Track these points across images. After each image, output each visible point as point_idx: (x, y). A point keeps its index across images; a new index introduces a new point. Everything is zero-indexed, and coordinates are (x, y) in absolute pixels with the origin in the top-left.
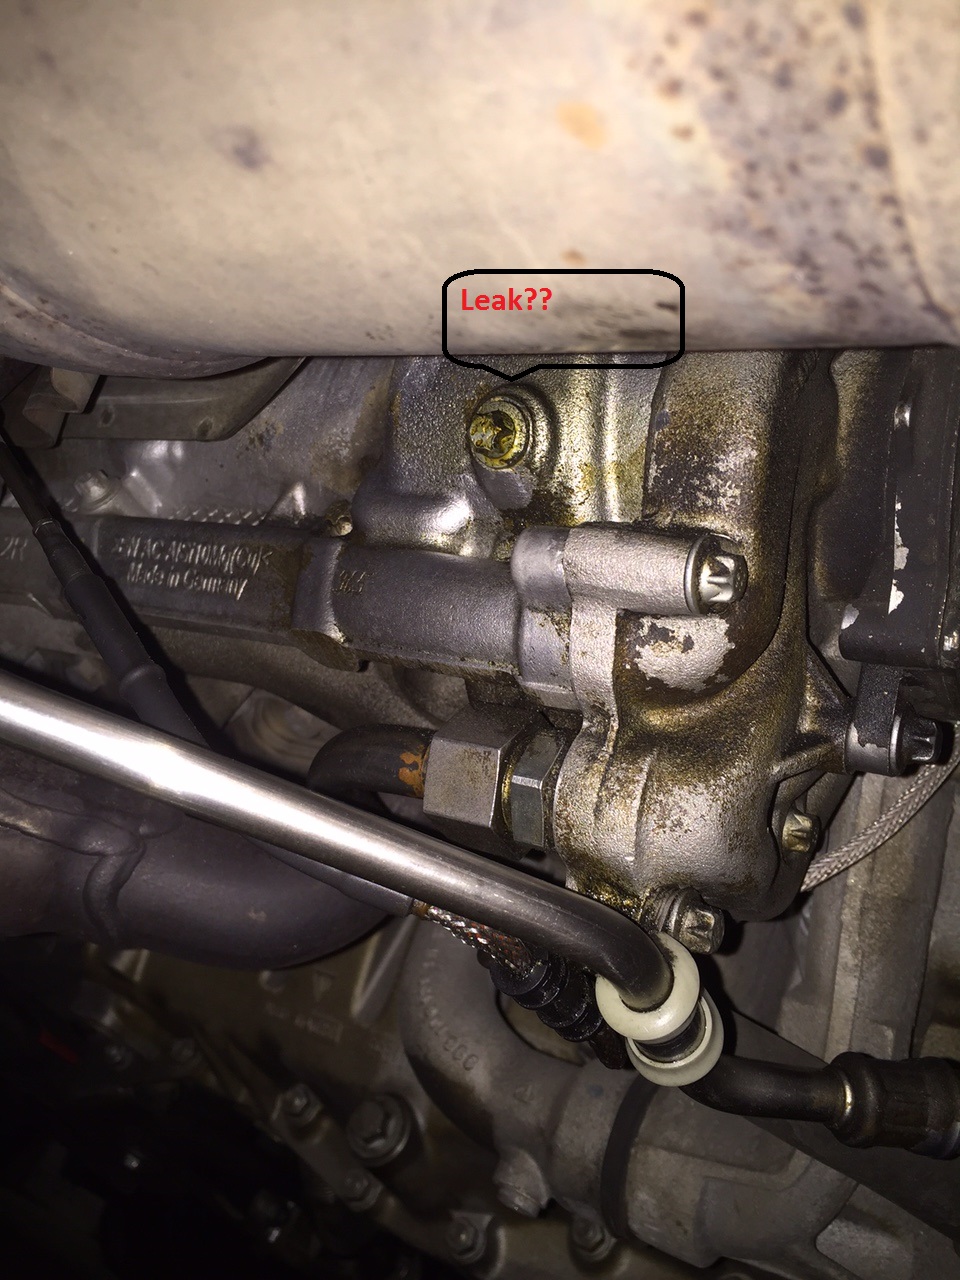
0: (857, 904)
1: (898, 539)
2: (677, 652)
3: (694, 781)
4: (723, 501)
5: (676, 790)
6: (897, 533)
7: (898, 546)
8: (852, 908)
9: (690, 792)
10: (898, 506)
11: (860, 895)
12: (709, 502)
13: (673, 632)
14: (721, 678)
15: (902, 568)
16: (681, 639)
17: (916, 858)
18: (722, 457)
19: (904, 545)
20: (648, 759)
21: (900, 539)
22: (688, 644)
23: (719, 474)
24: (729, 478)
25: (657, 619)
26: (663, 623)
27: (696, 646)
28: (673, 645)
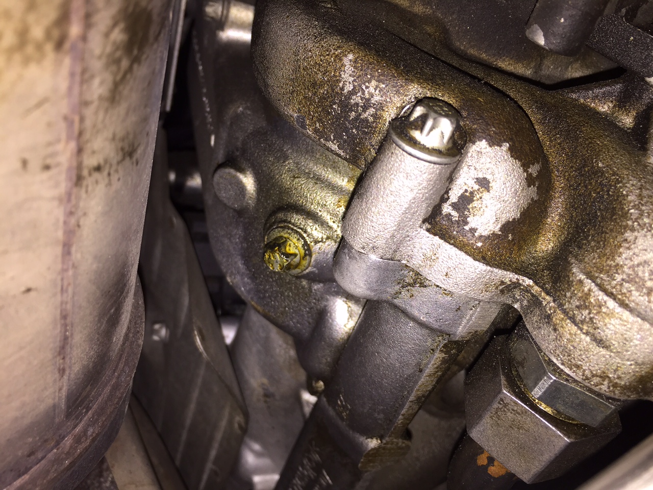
2: (486, 195)
3: (619, 238)
5: (619, 260)
9: (629, 248)
13: (466, 191)
14: (534, 170)
16: (476, 187)
18: (341, 84)
20: (574, 270)
22: (484, 184)
23: (353, 92)
24: (360, 86)
25: (449, 198)
26: (454, 195)
27: (489, 177)
28: (478, 196)
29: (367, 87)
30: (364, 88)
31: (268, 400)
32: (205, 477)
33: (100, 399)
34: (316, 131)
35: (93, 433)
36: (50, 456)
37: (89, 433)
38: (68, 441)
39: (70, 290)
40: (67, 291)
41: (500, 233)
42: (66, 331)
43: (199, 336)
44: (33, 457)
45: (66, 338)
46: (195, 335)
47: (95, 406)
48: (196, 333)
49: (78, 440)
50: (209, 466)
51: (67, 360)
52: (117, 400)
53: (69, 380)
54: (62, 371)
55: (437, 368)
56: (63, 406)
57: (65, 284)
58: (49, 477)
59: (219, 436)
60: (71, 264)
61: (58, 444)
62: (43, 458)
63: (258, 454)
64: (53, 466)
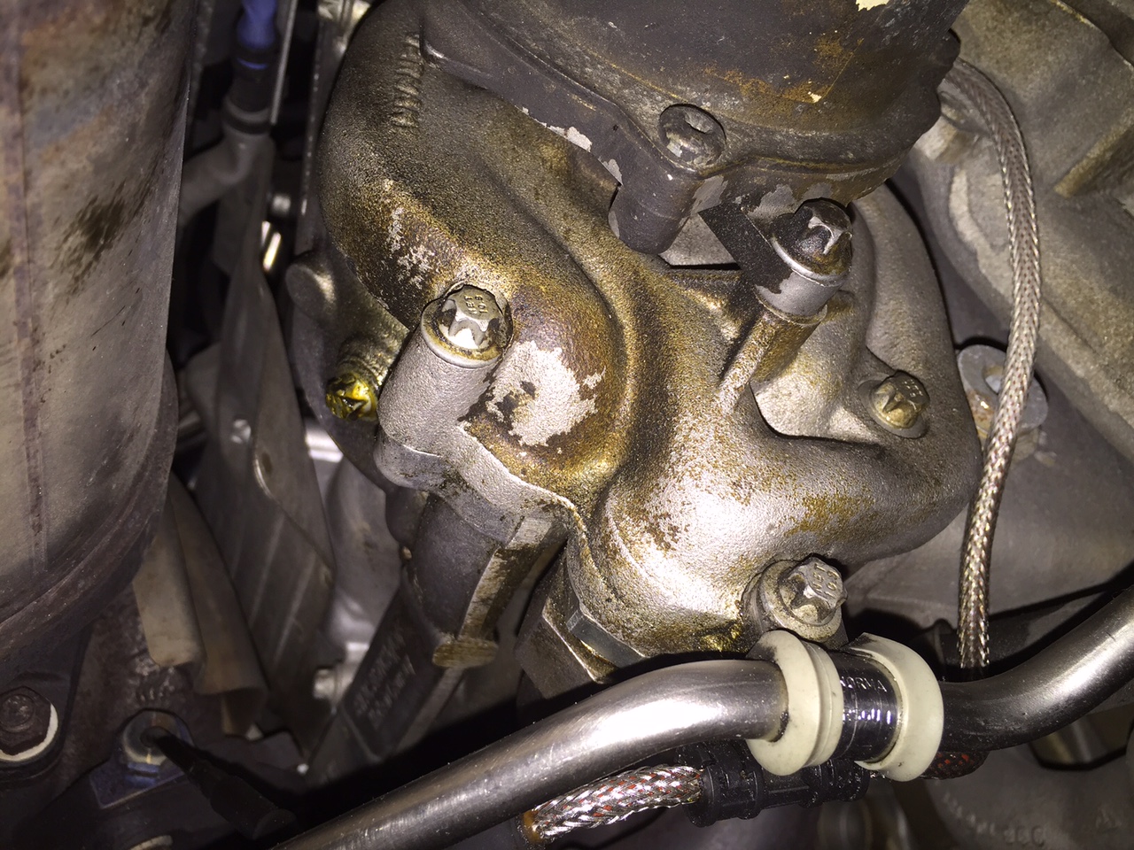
0: (1108, 384)
1: (560, 130)
2: (530, 401)
3: (652, 482)
4: (424, 266)
5: (647, 506)
6: (552, 128)
7: (566, 134)
8: (1108, 392)
9: (658, 495)
10: (525, 111)
11: (1102, 375)
12: (418, 278)
13: (511, 393)
14: (590, 381)
15: (590, 143)
16: (523, 391)
17: (1113, 291)
18: (388, 240)
19: (567, 128)
21: (558, 129)
22: (530, 389)
23: (400, 253)
24: (408, 248)
25: (493, 397)
26: (499, 394)
27: (536, 384)
28: (524, 402)
29: (415, 252)
30: (412, 251)
31: (370, 550)
32: (286, 632)
33: (96, 549)
34: (365, 281)
35: (84, 586)
36: (30, 607)
37: (80, 586)
38: (51, 594)
39: (39, 456)
40: (35, 456)
41: (547, 445)
42: (39, 491)
43: (261, 467)
44: (7, 608)
45: (39, 498)
46: (256, 466)
47: (89, 557)
48: (257, 462)
49: (64, 592)
50: (291, 620)
51: (43, 516)
52: (119, 550)
53: (48, 534)
54: (38, 527)
55: (496, 572)
56: (43, 559)
57: (32, 452)
58: (27, 630)
59: (303, 585)
60: (37, 434)
61: (38, 595)
62: (19, 610)
63: (355, 616)
64: (32, 618)
